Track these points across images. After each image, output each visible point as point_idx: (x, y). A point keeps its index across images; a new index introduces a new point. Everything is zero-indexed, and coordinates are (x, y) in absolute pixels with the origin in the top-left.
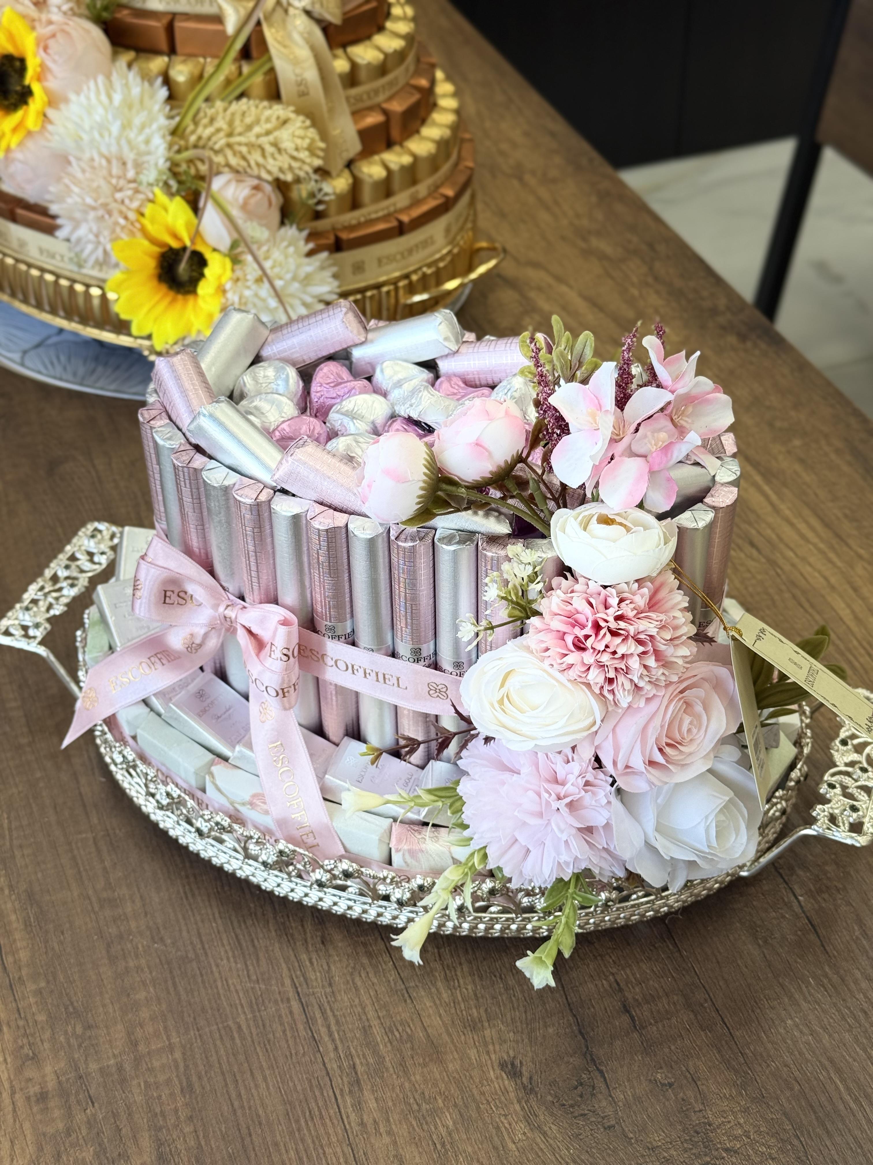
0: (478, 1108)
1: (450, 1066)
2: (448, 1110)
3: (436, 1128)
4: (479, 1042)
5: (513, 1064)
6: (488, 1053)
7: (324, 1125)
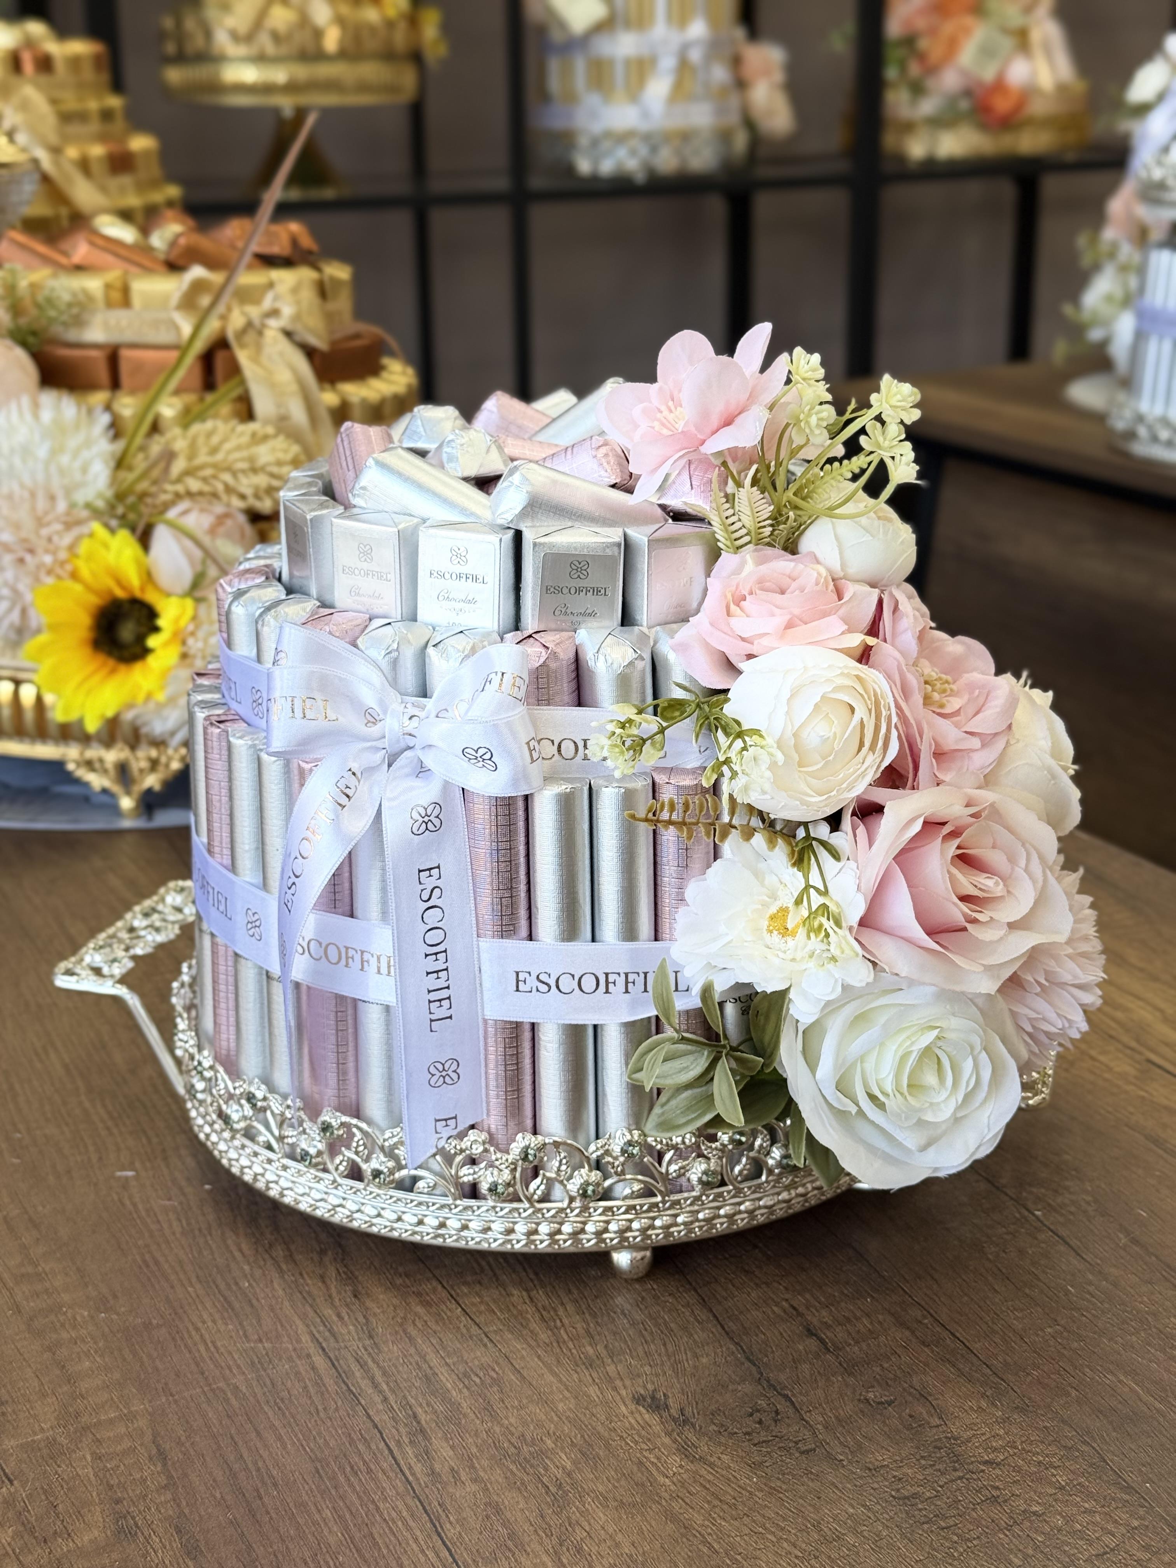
0: (607, 1446)
1: (561, 1406)
2: (562, 1449)
3: (546, 1470)
4: (600, 1378)
5: (653, 1398)
6: (615, 1389)
7: (375, 1479)
